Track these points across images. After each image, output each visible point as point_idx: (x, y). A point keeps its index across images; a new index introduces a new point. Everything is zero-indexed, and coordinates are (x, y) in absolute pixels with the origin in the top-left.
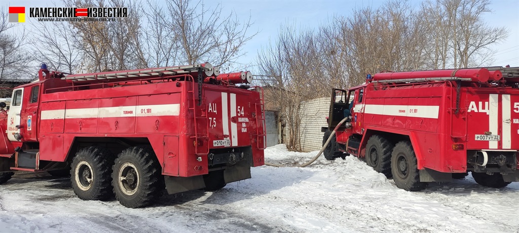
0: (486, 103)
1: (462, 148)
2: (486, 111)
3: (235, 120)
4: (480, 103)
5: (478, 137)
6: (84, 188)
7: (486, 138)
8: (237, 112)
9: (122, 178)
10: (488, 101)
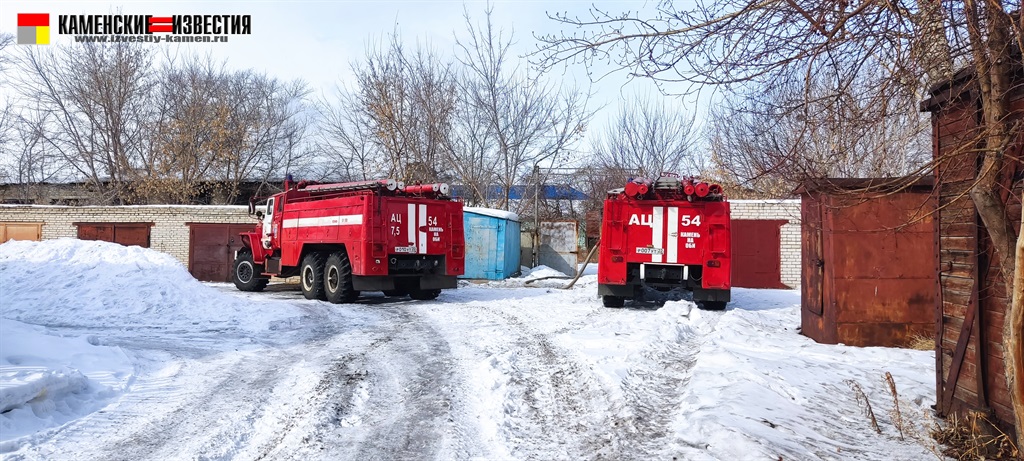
0: (650, 216)
1: (620, 260)
2: (649, 223)
3: (424, 229)
4: (643, 216)
5: (639, 250)
6: (308, 289)
7: (648, 252)
8: (428, 222)
9: (329, 278)
10: (652, 213)
